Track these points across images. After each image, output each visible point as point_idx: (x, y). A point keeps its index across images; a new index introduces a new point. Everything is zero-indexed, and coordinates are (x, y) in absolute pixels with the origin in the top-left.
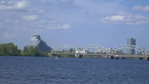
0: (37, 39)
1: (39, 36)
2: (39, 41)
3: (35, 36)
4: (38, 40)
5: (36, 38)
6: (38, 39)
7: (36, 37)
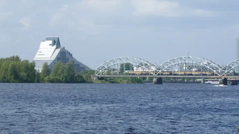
0: (53, 45)
1: (56, 40)
2: (58, 51)
3: (48, 39)
4: (57, 48)
5: (50, 45)
6: (55, 46)
7: (51, 42)
